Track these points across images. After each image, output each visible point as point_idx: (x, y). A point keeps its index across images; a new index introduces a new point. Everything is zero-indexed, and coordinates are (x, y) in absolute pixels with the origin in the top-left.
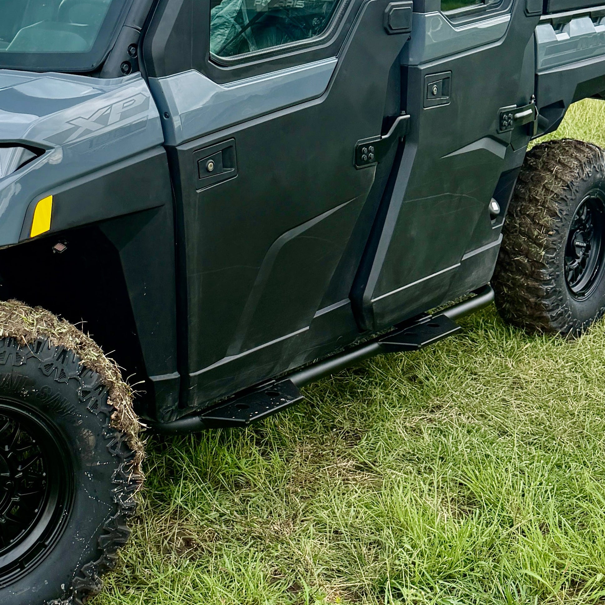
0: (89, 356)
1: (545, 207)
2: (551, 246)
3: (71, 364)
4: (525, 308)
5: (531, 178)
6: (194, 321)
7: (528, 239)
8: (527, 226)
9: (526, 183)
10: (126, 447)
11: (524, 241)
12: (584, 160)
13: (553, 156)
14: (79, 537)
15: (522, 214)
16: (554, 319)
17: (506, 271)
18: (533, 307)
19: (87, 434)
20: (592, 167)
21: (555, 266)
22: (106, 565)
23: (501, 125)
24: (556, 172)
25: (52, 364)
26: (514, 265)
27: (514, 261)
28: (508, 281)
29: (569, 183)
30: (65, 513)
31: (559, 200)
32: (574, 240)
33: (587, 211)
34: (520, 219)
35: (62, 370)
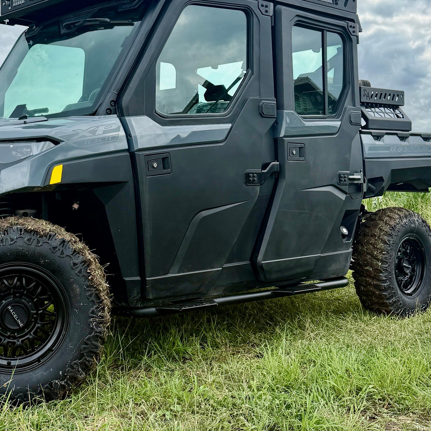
0: (78, 246)
1: (379, 239)
2: (385, 260)
3: (68, 249)
4: (374, 298)
5: (372, 225)
6: (148, 248)
7: (371, 257)
8: (370, 250)
9: (370, 227)
10: (98, 297)
11: (370, 258)
12: (402, 215)
13: (385, 213)
14: (71, 345)
15: (367, 244)
16: (392, 305)
17: (361, 276)
18: (378, 297)
19: (76, 287)
20: (408, 219)
21: (388, 272)
22: (86, 364)
23: (340, 180)
24: (386, 221)
25: (57, 247)
26: (365, 272)
27: (365, 270)
28: (363, 282)
29: (393, 226)
30: (64, 332)
31: (388, 235)
32: (402, 263)
33: (410, 249)
34: (367, 246)
35: (62, 251)
